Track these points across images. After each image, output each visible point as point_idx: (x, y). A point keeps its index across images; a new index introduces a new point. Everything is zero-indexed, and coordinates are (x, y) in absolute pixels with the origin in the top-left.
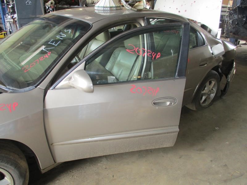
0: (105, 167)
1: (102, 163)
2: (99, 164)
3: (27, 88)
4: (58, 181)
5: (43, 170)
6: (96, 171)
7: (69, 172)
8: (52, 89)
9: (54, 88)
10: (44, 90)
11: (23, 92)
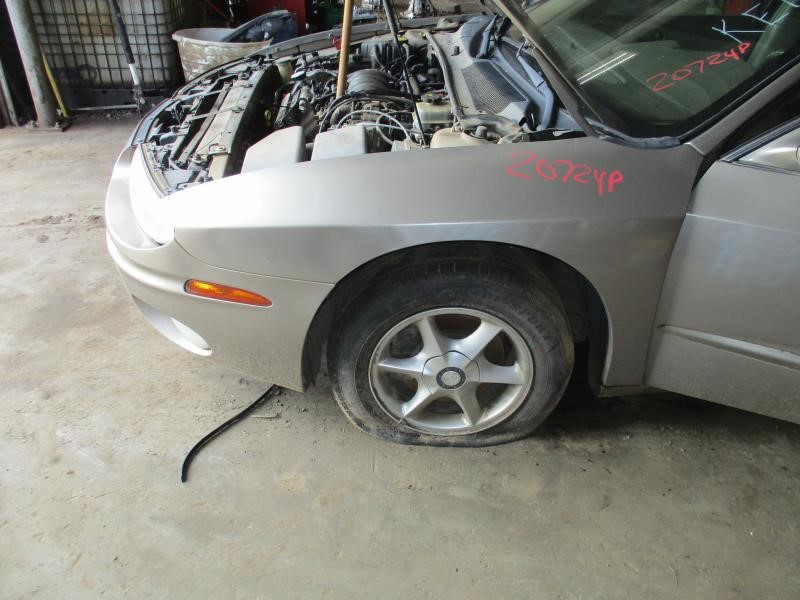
0: (782, 464)
1: (773, 446)
2: (761, 447)
3: (655, 140)
4: (628, 437)
5: (607, 387)
6: (750, 462)
7: (663, 429)
8: (730, 162)
9: (737, 159)
10: (702, 158)
11: (641, 148)
